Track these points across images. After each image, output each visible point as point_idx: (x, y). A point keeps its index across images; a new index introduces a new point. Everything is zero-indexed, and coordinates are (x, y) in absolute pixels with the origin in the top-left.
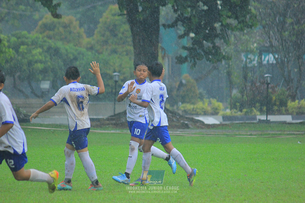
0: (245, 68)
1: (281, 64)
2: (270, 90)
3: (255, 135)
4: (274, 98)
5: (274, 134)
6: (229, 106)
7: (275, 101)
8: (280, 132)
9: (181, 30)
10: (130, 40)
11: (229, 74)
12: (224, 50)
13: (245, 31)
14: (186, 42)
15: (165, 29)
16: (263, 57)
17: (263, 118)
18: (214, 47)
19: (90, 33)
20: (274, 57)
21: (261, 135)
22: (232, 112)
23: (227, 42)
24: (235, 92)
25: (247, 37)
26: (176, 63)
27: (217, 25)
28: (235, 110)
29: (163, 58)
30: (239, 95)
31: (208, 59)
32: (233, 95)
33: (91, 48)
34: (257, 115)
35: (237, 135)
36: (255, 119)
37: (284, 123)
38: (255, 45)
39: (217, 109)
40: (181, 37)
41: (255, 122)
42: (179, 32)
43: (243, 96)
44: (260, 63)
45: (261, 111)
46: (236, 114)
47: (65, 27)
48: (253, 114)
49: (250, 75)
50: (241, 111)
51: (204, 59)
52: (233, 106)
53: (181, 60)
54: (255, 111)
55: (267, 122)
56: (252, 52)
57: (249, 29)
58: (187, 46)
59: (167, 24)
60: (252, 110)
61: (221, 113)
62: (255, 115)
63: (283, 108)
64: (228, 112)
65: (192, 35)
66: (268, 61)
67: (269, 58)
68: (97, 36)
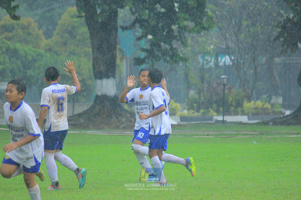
0: (202, 70)
1: (237, 65)
2: (226, 91)
3: (212, 135)
4: (230, 99)
5: (230, 135)
6: (186, 107)
7: (231, 102)
8: (236, 133)
9: (139, 32)
10: (89, 41)
11: (186, 75)
12: (182, 52)
13: (202, 33)
14: (144, 44)
15: (123, 31)
16: (220, 59)
17: (220, 118)
18: (172, 49)
19: (48, 35)
20: (231, 59)
21: (218, 135)
22: (189, 113)
23: (184, 44)
24: (192, 93)
25: (204, 39)
26: (135, 64)
27: (174, 27)
28: (192, 111)
29: (121, 59)
30: (197, 96)
31: (165, 61)
32: (190, 96)
33: (50, 50)
34: (214, 115)
35: (194, 135)
36: (211, 119)
37: (240, 123)
38: (212, 47)
39: (174, 110)
40: (139, 39)
41: (212, 122)
42: (137, 34)
43: (200, 97)
44: (217, 65)
45: (218, 111)
46: (193, 115)
47: (24, 28)
48: (210, 114)
49: (207, 76)
50: (198, 111)
51: (162, 61)
52: (191, 107)
53: (139, 61)
54: (212, 111)
55: (223, 122)
56: (208, 53)
57: (206, 32)
58: (145, 47)
59: (124, 26)
60: (210, 111)
61: (179, 113)
62: (212, 116)
63: (240, 109)
64: (185, 112)
65: (150, 37)
66: (225, 62)
67: (226, 60)
68: (55, 38)
